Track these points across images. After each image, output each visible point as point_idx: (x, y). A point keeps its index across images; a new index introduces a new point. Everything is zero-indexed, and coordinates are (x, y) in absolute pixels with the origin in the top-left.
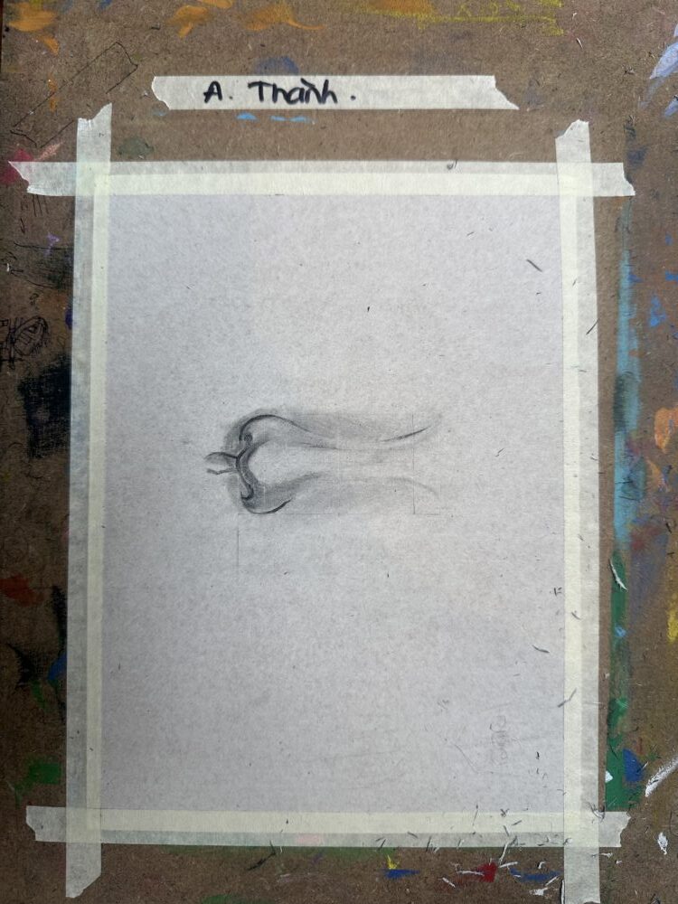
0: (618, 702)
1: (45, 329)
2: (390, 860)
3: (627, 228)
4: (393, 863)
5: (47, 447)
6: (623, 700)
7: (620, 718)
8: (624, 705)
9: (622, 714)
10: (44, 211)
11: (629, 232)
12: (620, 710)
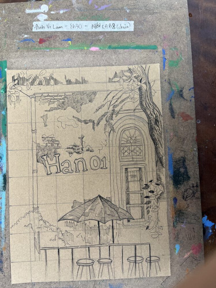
0: (4, 92)
1: (183, 197)
2: (70, 44)
3: (2, 239)
4: (69, 43)
5: (180, 160)
6: (2, 93)
7: (3, 87)
8: (2, 91)
9: (2, 89)
10: (187, 235)
11: (2, 238)
12: (3, 90)
